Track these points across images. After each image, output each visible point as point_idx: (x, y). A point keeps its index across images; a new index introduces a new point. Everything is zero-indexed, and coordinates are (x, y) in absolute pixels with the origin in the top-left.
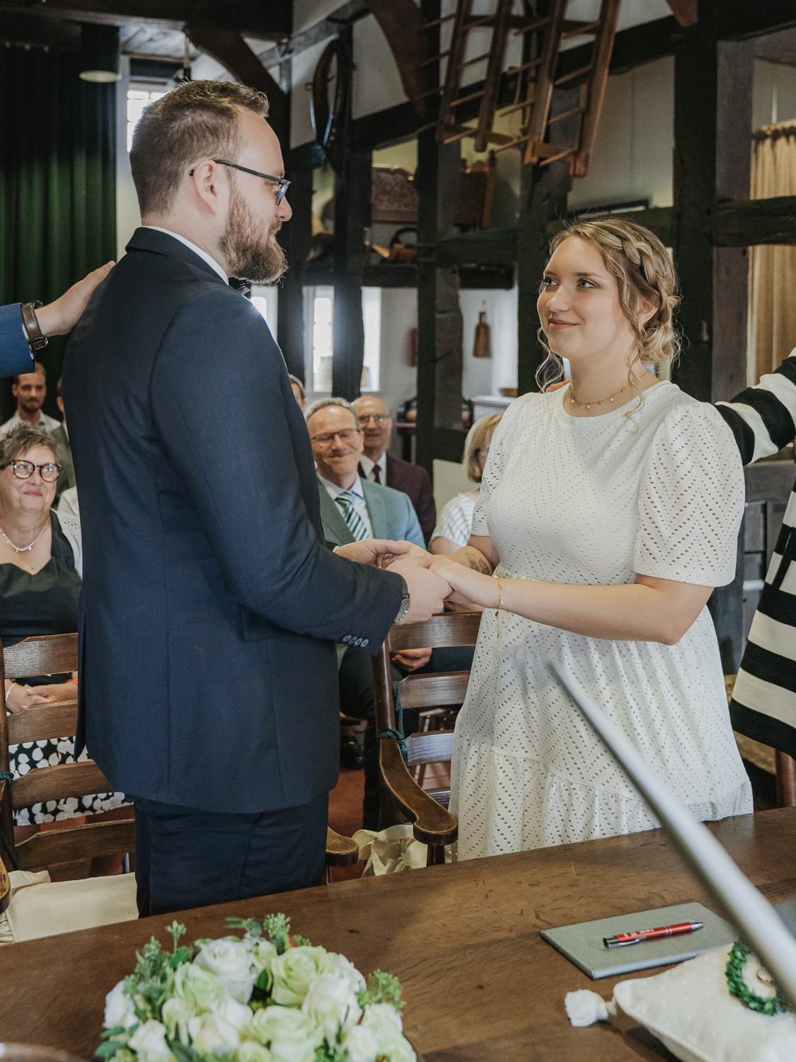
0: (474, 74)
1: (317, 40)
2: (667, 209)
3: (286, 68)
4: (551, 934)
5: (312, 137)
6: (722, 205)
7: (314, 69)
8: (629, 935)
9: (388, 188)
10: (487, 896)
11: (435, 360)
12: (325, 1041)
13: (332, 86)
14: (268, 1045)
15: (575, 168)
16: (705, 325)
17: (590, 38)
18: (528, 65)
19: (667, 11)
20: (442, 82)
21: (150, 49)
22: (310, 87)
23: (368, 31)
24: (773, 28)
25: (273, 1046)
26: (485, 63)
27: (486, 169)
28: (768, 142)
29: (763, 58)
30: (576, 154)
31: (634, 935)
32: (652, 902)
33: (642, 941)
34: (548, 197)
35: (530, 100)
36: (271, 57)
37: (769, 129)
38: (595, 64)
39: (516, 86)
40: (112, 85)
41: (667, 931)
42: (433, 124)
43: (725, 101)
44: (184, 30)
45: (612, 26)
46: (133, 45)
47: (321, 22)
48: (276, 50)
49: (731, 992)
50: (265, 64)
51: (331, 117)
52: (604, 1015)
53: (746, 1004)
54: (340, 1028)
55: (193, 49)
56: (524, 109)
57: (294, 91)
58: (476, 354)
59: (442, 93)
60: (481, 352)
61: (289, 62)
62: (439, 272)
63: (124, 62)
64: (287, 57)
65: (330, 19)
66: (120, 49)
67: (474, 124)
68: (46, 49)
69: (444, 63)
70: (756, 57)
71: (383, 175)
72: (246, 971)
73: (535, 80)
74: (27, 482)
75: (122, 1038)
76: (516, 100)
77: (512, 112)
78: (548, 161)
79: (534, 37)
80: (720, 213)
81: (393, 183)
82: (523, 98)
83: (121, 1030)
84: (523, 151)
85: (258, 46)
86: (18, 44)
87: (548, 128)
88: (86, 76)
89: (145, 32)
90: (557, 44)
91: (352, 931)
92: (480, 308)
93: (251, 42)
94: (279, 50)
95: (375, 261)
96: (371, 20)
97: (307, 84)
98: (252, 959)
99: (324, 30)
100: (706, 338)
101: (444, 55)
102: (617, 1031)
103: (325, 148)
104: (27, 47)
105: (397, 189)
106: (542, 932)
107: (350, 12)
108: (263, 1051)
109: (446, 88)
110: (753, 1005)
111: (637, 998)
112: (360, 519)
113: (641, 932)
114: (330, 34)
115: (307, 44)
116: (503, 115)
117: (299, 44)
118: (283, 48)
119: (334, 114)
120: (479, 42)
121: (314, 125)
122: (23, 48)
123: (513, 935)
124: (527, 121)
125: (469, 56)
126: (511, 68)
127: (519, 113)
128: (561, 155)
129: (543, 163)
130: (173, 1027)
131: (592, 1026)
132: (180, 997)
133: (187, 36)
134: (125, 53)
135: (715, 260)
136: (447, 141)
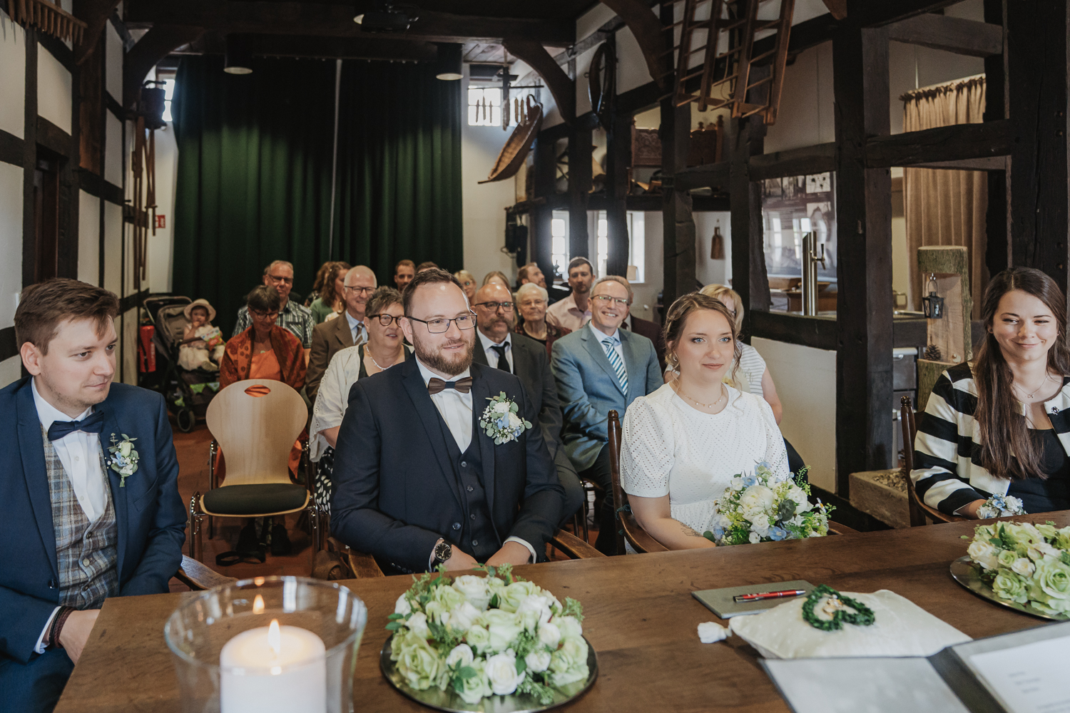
0: (697, 60)
1: (592, 45)
2: (832, 143)
3: (572, 64)
4: (699, 594)
5: (590, 109)
6: (869, 139)
7: (589, 65)
8: (751, 595)
9: (647, 143)
10: (660, 573)
11: (676, 255)
12: (526, 630)
13: (602, 74)
14: (487, 627)
15: (766, 120)
16: (860, 222)
17: (774, 31)
18: (732, 51)
19: (826, 11)
20: (676, 66)
21: (483, 58)
22: (587, 75)
23: (625, 36)
24: (900, 17)
25: (491, 629)
26: (704, 52)
27: (716, 128)
28: (913, 102)
29: (896, 39)
30: (767, 109)
31: (755, 595)
32: (774, 579)
33: (760, 599)
34: (749, 139)
35: (734, 75)
36: (562, 58)
37: (914, 93)
38: (778, 48)
39: (725, 66)
40: (459, 81)
41: (778, 594)
42: (669, 95)
43: (869, 68)
44: (503, 45)
45: (789, 22)
46: (472, 55)
47: (595, 33)
48: (566, 53)
49: (804, 618)
50: (558, 63)
51: (602, 94)
52: (723, 636)
53: (812, 624)
54: (537, 623)
55: (510, 57)
56: (731, 80)
57: (577, 80)
58: (713, 256)
59: (675, 73)
60: (717, 254)
61: (574, 60)
62: (677, 195)
63: (465, 67)
64: (573, 57)
65: (599, 30)
66: (463, 59)
67: (698, 93)
68: (416, 62)
69: (676, 53)
70: (891, 39)
71: (644, 134)
72: (484, 593)
73: (738, 61)
74: (388, 328)
75: (401, 621)
76: (725, 76)
77: (723, 82)
78: (747, 115)
79: (737, 33)
80: (868, 145)
81: (650, 139)
82: (730, 73)
83: (401, 616)
84: (732, 109)
85: (553, 51)
86: (398, 60)
87: (748, 91)
88: (440, 77)
89: (479, 46)
90: (752, 36)
91: (565, 587)
92: (715, 225)
93: (549, 49)
94: (568, 53)
95: (640, 193)
96: (627, 28)
97: (586, 73)
98: (488, 587)
99: (596, 37)
100: (861, 232)
101: (677, 48)
102: (731, 646)
103: (598, 115)
104: (404, 62)
105: (654, 143)
106: (693, 592)
107: (614, 24)
108: (484, 631)
109: (678, 70)
110: (816, 625)
111: (744, 625)
112: (618, 356)
113: (760, 594)
114: (600, 39)
115: (585, 48)
116: (715, 86)
117: (581, 48)
118: (570, 51)
119: (603, 92)
120: (699, 38)
121: (590, 100)
122: (401, 63)
123: (673, 594)
124: (733, 89)
125: (693, 47)
126: (721, 54)
127: (728, 83)
128: (757, 110)
129: (743, 116)
130: (430, 615)
131: (715, 643)
132: (438, 601)
133: (505, 47)
134: (466, 61)
135: (866, 177)
136: (679, 105)
